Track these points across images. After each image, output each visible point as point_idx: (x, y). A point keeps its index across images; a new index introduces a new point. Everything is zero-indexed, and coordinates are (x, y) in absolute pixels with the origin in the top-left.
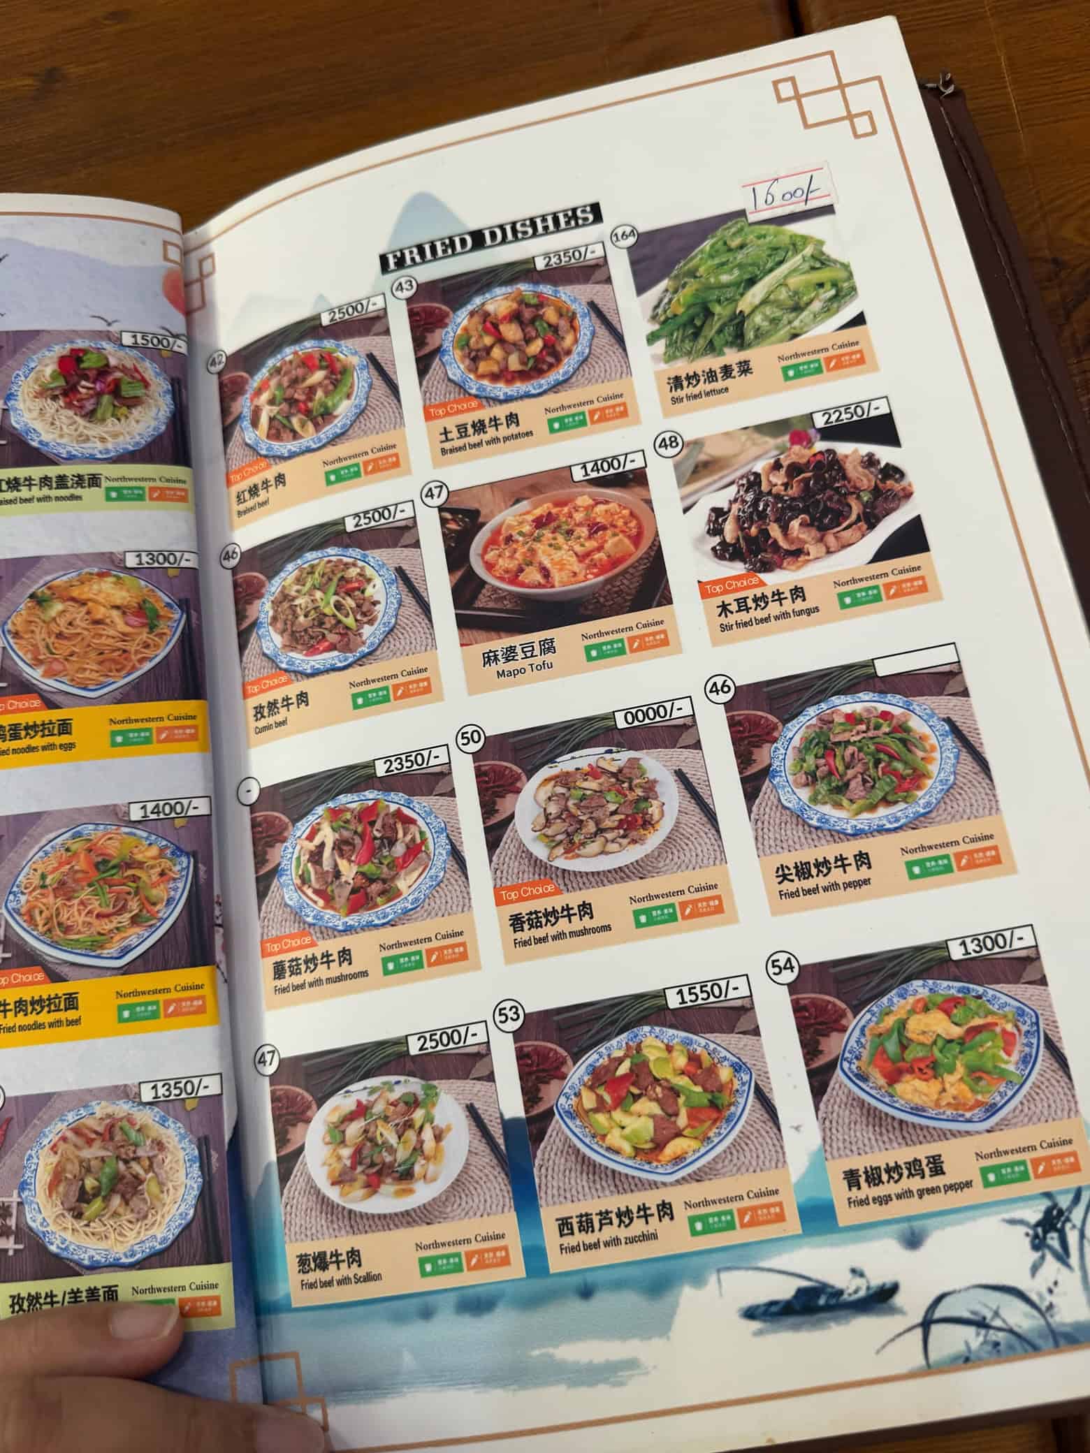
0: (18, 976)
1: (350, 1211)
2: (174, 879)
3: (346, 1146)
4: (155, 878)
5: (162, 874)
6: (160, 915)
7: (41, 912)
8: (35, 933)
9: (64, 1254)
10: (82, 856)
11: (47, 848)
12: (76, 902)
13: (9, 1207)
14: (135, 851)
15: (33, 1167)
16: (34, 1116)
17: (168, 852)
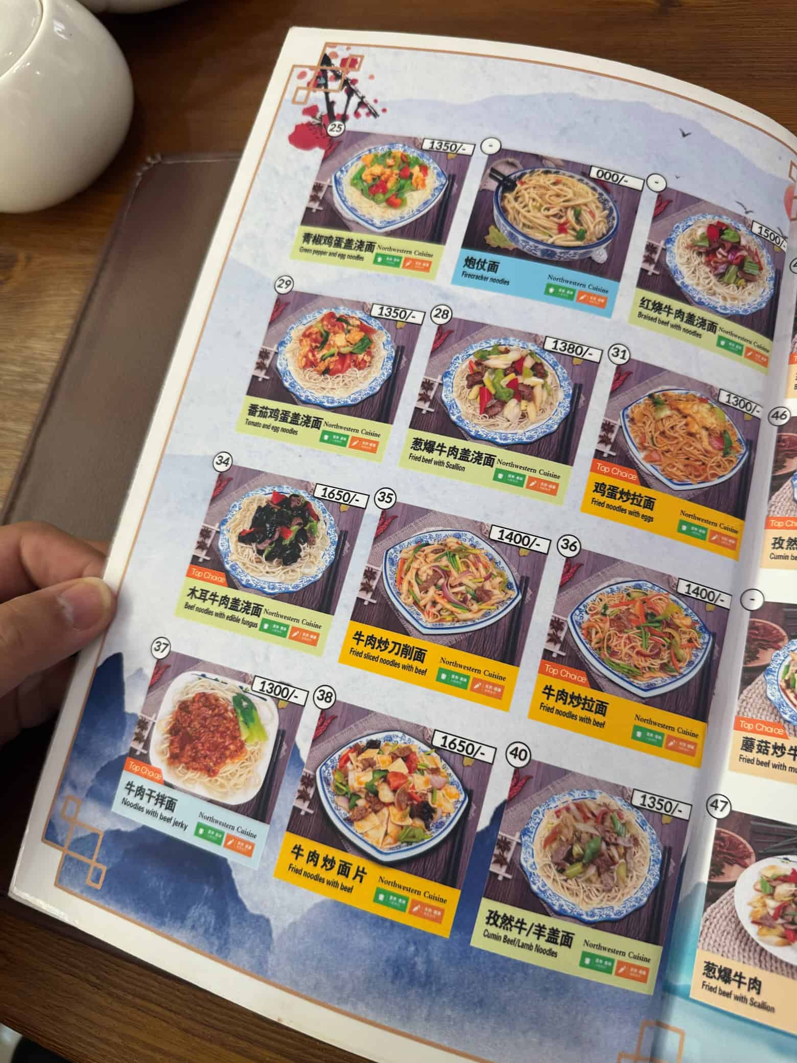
0: (568, 673)
1: (762, 949)
2: (697, 648)
3: (773, 899)
4: (684, 642)
5: (690, 641)
6: (682, 671)
7: (597, 633)
8: (588, 646)
9: (542, 896)
10: (638, 604)
11: (614, 587)
12: (625, 635)
13: (509, 843)
14: (676, 616)
15: (538, 820)
16: (550, 782)
17: (697, 626)
